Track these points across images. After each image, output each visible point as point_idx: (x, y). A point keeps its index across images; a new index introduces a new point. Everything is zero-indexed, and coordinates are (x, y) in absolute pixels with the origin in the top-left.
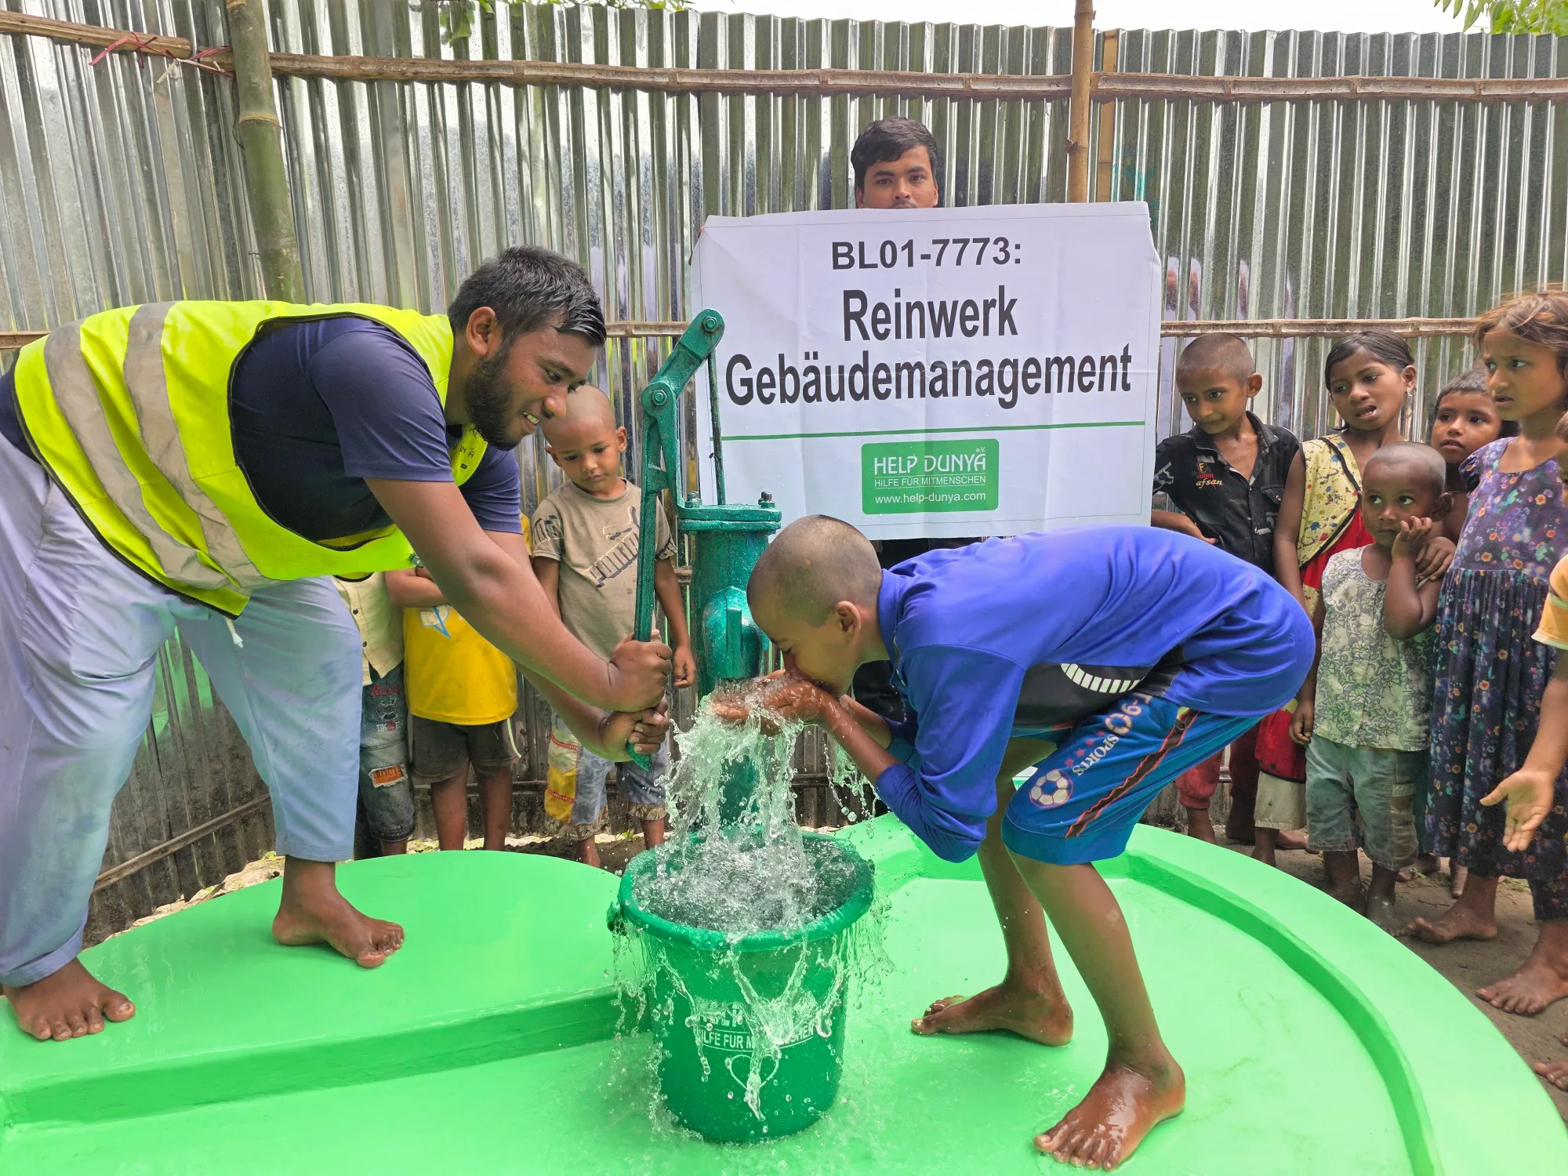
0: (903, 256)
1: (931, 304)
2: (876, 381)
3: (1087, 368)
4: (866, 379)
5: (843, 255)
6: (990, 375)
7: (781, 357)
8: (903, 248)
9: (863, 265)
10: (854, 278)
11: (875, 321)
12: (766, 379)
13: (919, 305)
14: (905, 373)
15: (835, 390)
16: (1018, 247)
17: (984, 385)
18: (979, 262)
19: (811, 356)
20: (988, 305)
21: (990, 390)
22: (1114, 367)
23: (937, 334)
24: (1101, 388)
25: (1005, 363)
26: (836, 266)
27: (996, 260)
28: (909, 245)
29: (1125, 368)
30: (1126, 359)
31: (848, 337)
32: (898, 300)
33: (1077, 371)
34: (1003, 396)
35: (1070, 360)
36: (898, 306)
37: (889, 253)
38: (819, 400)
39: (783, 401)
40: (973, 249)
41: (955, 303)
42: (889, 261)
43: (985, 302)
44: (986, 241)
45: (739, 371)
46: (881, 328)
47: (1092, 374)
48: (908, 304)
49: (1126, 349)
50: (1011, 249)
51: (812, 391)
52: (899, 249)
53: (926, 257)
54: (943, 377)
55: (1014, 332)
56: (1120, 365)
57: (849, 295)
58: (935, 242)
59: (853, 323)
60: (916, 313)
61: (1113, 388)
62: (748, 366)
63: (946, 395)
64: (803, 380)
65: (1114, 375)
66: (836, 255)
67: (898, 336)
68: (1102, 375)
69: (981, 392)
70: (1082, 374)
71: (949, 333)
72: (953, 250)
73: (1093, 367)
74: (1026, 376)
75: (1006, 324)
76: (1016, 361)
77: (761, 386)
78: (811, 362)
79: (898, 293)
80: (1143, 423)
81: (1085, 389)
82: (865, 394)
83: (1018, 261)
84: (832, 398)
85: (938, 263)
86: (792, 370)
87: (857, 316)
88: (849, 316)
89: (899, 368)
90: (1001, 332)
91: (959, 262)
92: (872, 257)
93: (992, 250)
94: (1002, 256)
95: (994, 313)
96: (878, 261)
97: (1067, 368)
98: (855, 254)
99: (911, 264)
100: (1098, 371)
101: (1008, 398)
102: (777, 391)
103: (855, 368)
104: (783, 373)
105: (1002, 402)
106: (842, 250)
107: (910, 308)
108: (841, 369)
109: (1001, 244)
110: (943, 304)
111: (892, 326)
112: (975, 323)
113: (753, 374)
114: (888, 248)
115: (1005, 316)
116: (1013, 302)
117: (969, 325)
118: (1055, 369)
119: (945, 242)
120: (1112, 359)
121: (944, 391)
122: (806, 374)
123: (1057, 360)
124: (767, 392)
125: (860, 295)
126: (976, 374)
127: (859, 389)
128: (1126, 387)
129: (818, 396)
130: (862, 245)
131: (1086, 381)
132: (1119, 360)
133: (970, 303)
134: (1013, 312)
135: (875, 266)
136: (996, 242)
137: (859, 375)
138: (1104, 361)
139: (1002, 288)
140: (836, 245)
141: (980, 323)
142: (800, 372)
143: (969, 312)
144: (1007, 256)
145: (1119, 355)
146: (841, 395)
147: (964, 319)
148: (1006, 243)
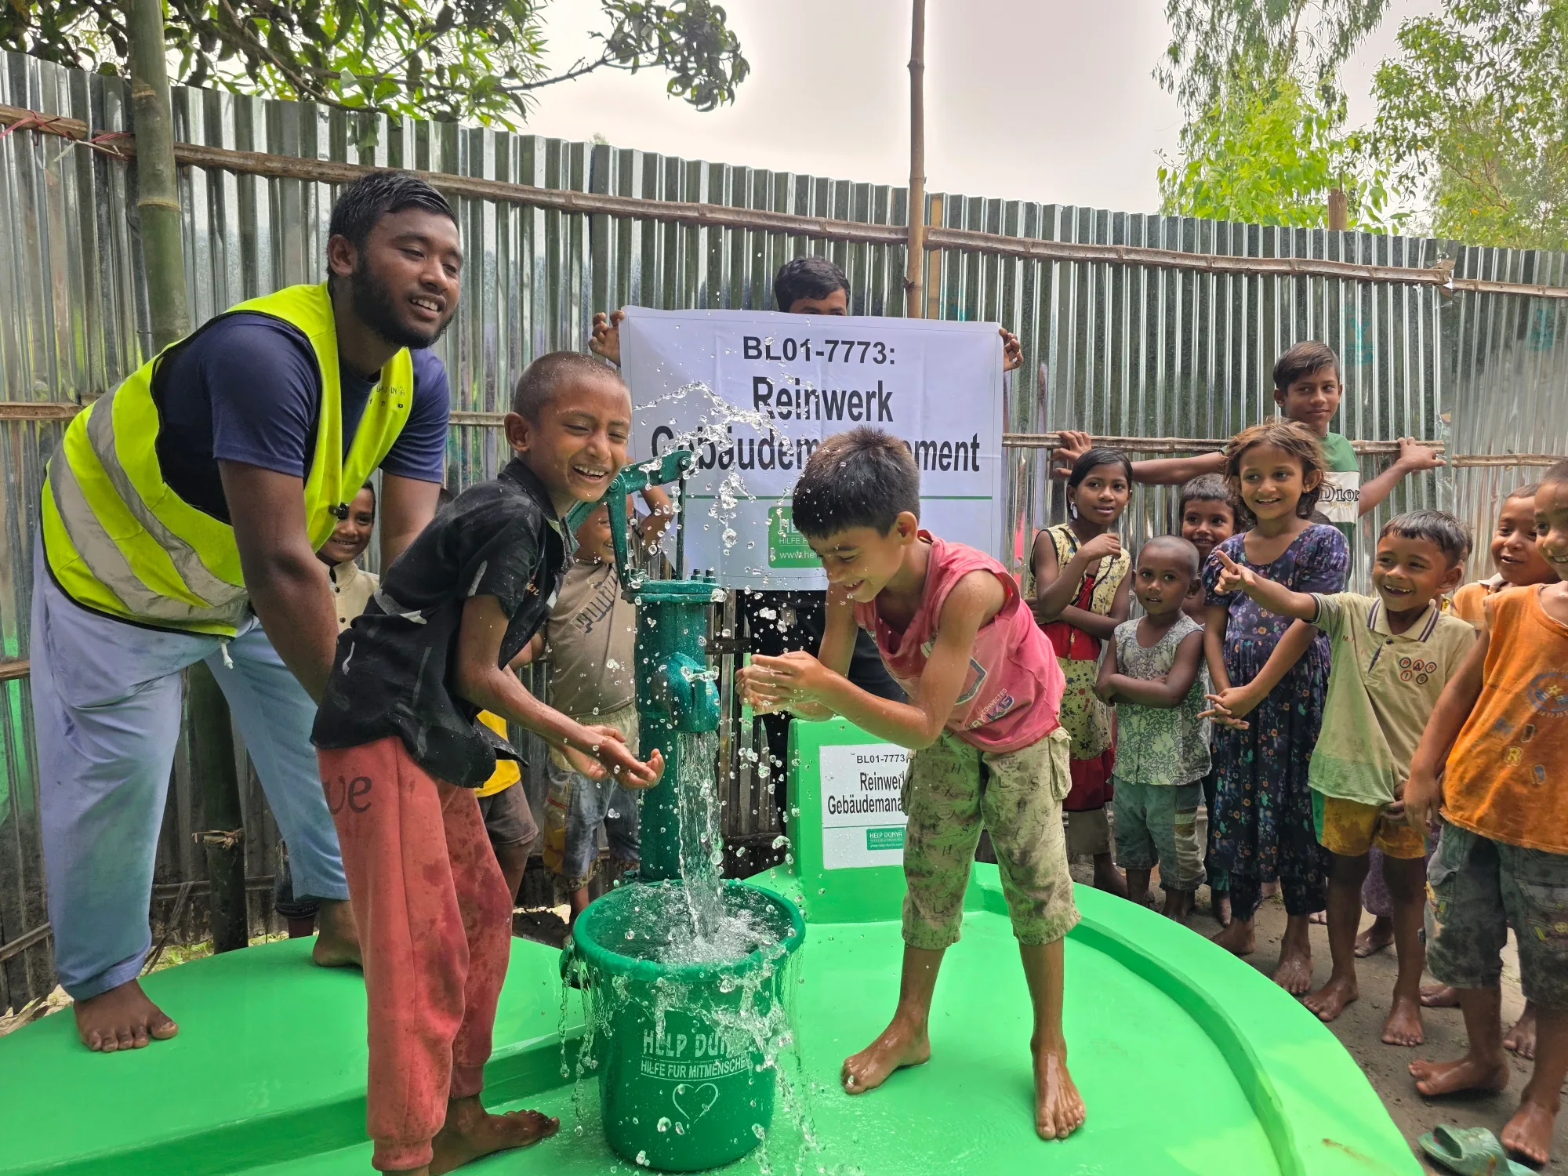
0: (801, 351)
1: (824, 393)
2: (781, 454)
3: (946, 451)
4: (772, 452)
5: (752, 347)
8: (802, 346)
9: (768, 357)
10: (761, 367)
11: (780, 404)
13: (815, 393)
14: (804, 448)
15: (746, 460)
18: (862, 361)
20: (870, 396)
22: (966, 452)
23: (830, 418)
24: (956, 468)
26: (747, 356)
27: (875, 360)
28: (807, 343)
29: (974, 453)
30: (975, 445)
32: (798, 387)
33: (938, 453)
35: (933, 444)
36: (798, 392)
37: (790, 349)
38: (733, 467)
40: (857, 350)
41: (844, 393)
42: (790, 355)
44: (868, 344)
46: (784, 410)
47: (950, 456)
48: (806, 391)
49: (975, 438)
50: (887, 352)
52: (798, 346)
53: (820, 354)
55: (890, 419)
56: (970, 451)
57: (758, 380)
58: (827, 342)
59: (761, 404)
60: (812, 399)
61: (966, 468)
65: (966, 458)
66: (747, 348)
67: (798, 417)
68: (957, 457)
70: (942, 456)
71: (840, 417)
72: (841, 349)
73: (950, 451)
75: (884, 412)
79: (798, 382)
80: (990, 498)
81: (945, 468)
82: (772, 464)
83: (892, 362)
84: (743, 466)
85: (830, 359)
87: (765, 399)
88: (757, 397)
89: (799, 444)
90: (881, 419)
91: (846, 360)
92: (776, 351)
93: (873, 352)
94: (880, 358)
95: (875, 403)
96: (781, 354)
97: (931, 450)
98: (763, 347)
99: (808, 358)
100: (953, 454)
103: (763, 442)
106: (752, 343)
107: (807, 395)
108: (752, 442)
109: (879, 348)
110: (834, 393)
111: (793, 409)
112: (860, 410)
114: (790, 344)
115: (883, 405)
116: (889, 394)
117: (855, 411)
118: (922, 451)
119: (836, 343)
120: (964, 445)
123: (924, 444)
125: (767, 381)
127: (767, 460)
128: (976, 468)
131: (945, 461)
132: (969, 446)
133: (855, 394)
134: (889, 403)
135: (779, 358)
136: (875, 346)
137: (766, 448)
138: (958, 447)
139: (880, 383)
140: (746, 339)
141: (864, 410)
143: (855, 400)
144: (884, 357)
145: (969, 443)
146: (751, 464)
147: (851, 406)
148: (883, 348)
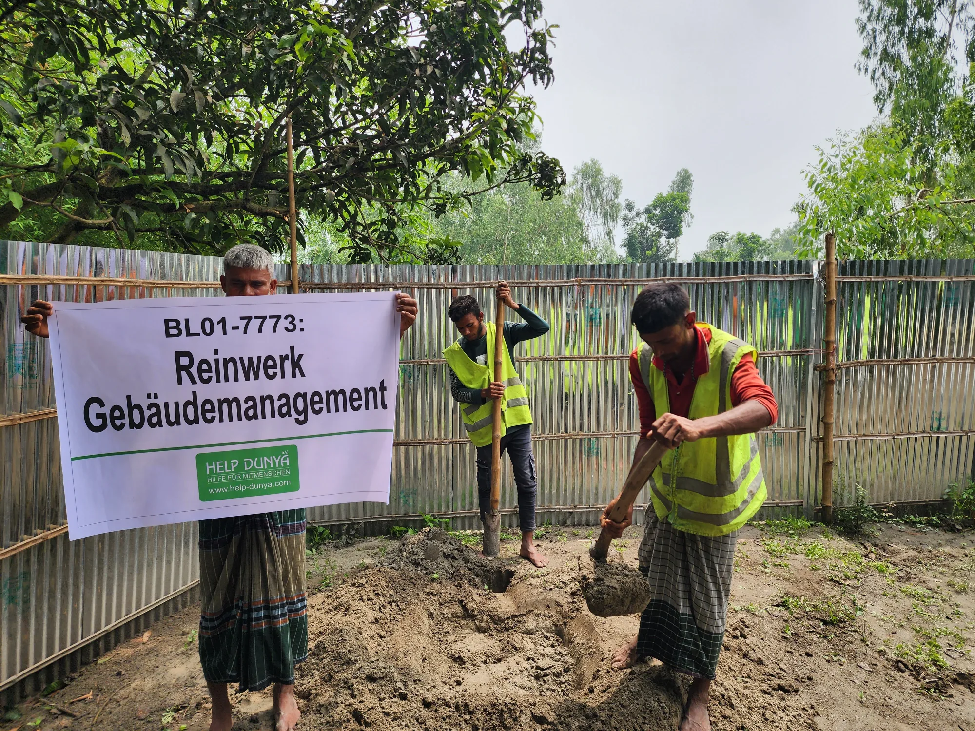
0: (218, 328)
1: (241, 359)
2: (204, 411)
3: (355, 396)
4: (196, 410)
5: (173, 328)
6: (287, 404)
7: (129, 398)
8: (218, 323)
9: (188, 334)
10: (183, 343)
11: (200, 372)
12: (117, 413)
13: (233, 360)
14: (225, 406)
15: (173, 418)
16: (301, 321)
17: (284, 410)
18: (274, 331)
19: (152, 396)
20: (283, 359)
21: (289, 413)
22: (375, 394)
23: (247, 378)
24: (367, 408)
25: (298, 395)
26: (168, 335)
27: (287, 329)
28: (223, 321)
29: (383, 394)
30: (383, 389)
31: (180, 382)
32: (216, 357)
33: (348, 398)
34: (298, 417)
35: (343, 391)
36: (217, 361)
37: (208, 326)
38: (161, 425)
39: (131, 428)
40: (269, 323)
41: (259, 358)
42: (208, 330)
43: (281, 357)
44: (279, 317)
45: (95, 409)
46: (205, 376)
47: (360, 400)
48: (224, 360)
49: (382, 383)
50: (297, 322)
51: (154, 420)
52: (215, 323)
53: (235, 328)
54: (254, 407)
55: (303, 375)
56: (379, 394)
57: (179, 354)
58: (242, 318)
59: (184, 373)
60: (231, 366)
61: (375, 408)
62: (102, 404)
63: (257, 418)
64: (147, 413)
65: (376, 400)
66: (168, 329)
67: (218, 380)
68: (367, 400)
69: (282, 415)
70: (352, 400)
71: (256, 377)
72: (255, 324)
73: (360, 395)
74: (313, 403)
75: (297, 371)
76: (305, 394)
77: (113, 418)
78: (153, 400)
79: (216, 352)
81: (356, 409)
82: (196, 420)
83: (302, 330)
84: (171, 424)
85: (245, 332)
86: (138, 407)
87: (187, 368)
88: (180, 368)
89: (220, 402)
90: (294, 376)
91: (260, 331)
92: (195, 328)
93: (284, 323)
94: (291, 327)
95: (288, 364)
96: (200, 331)
97: (341, 397)
98: (183, 327)
99: (225, 333)
100: (363, 397)
101: (302, 418)
102: (126, 421)
103: (187, 403)
104: (131, 409)
105: (297, 421)
106: (172, 324)
107: (226, 362)
108: (177, 404)
109: (290, 319)
110: (250, 359)
111: (213, 374)
112: (275, 370)
113: (106, 410)
114: (207, 323)
115: (296, 365)
116: (301, 356)
117: (271, 372)
118: (332, 397)
119: (249, 318)
120: (373, 389)
121: (255, 416)
122: (149, 408)
123: (333, 392)
124: (118, 423)
125: (188, 354)
126: (277, 404)
127: (191, 417)
128: (385, 407)
129: (159, 424)
130: (187, 321)
131: (356, 404)
132: (378, 390)
133: (270, 358)
134: (301, 363)
135: (198, 335)
136: (286, 318)
137: (190, 409)
138: (367, 391)
139: (292, 348)
140: (167, 322)
141: (278, 370)
142: (145, 408)
143: (270, 363)
144: (295, 327)
145: (377, 386)
146: (178, 422)
147: (266, 368)
148: (293, 318)
